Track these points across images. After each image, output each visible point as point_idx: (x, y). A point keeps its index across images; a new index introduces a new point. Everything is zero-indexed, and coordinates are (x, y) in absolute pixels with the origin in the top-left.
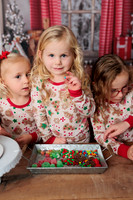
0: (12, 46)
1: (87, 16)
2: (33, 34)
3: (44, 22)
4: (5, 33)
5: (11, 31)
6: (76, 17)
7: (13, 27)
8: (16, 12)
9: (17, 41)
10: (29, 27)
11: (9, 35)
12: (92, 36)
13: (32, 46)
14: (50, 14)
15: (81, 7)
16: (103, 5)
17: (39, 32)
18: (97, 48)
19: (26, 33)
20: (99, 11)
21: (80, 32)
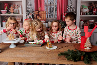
0: (29, 16)
1: (53, 6)
2: (35, 12)
3: (39, 8)
4: (27, 12)
6: (49, 7)
7: (29, 10)
8: (30, 5)
10: (34, 10)
12: (54, 13)
13: (35, 16)
14: (41, 6)
15: (51, 4)
16: (58, 3)
18: (56, 17)
19: (33, 12)
20: (57, 5)
21: (50, 11)
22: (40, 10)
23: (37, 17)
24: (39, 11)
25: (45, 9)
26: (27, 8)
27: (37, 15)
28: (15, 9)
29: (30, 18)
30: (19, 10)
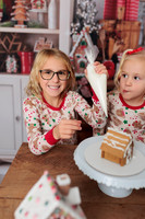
0: (81, 37)
2: (105, 24)
3: (119, 10)
4: (75, 22)
5: (81, 20)
7: (84, 15)
9: (87, 31)
10: (101, 15)
11: (78, 24)
13: (102, 37)
14: (127, 3)
17: (112, 22)
19: (98, 22)
22: (120, 15)
23: (107, 41)
24: (118, 22)
25: (140, 13)
26: (76, 6)
27: (108, 35)
28: (34, 10)
29: (83, 44)
30: (45, 15)
